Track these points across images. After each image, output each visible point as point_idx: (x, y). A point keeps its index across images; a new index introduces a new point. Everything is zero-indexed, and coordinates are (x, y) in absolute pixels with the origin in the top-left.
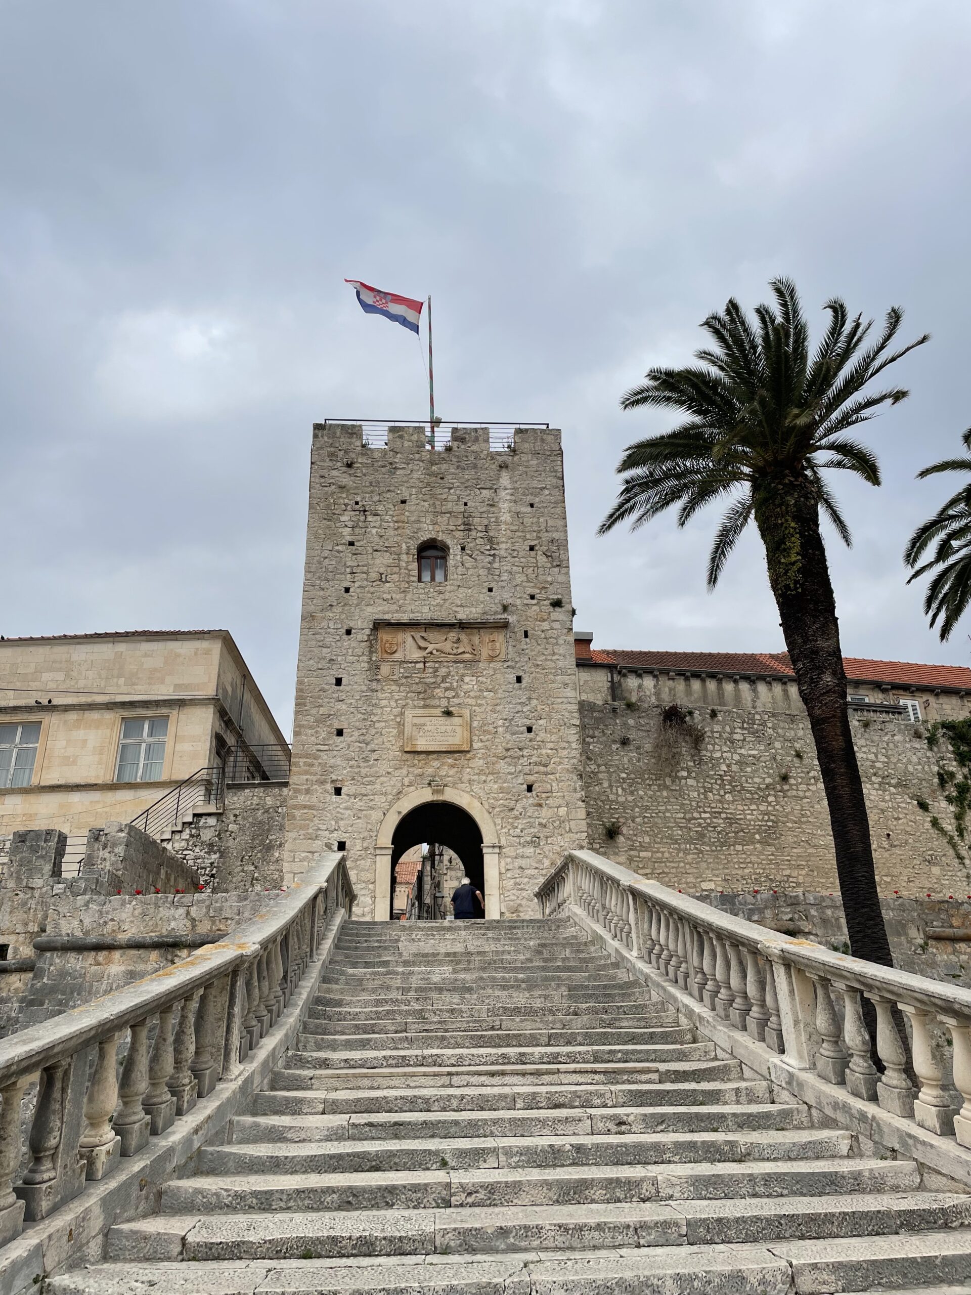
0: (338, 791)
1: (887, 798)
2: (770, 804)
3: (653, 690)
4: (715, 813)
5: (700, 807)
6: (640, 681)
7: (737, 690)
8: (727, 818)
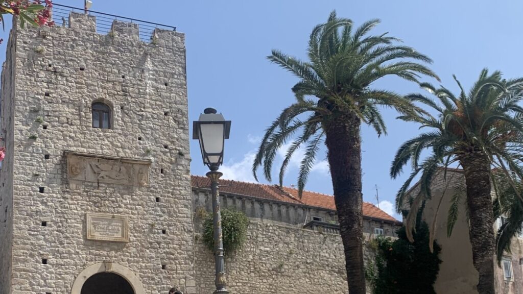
0: (45, 261)
1: (333, 278)
2: (273, 279)
3: (204, 204)
4: (244, 283)
5: (237, 279)
6: (197, 197)
7: (253, 207)
8: (251, 286)
